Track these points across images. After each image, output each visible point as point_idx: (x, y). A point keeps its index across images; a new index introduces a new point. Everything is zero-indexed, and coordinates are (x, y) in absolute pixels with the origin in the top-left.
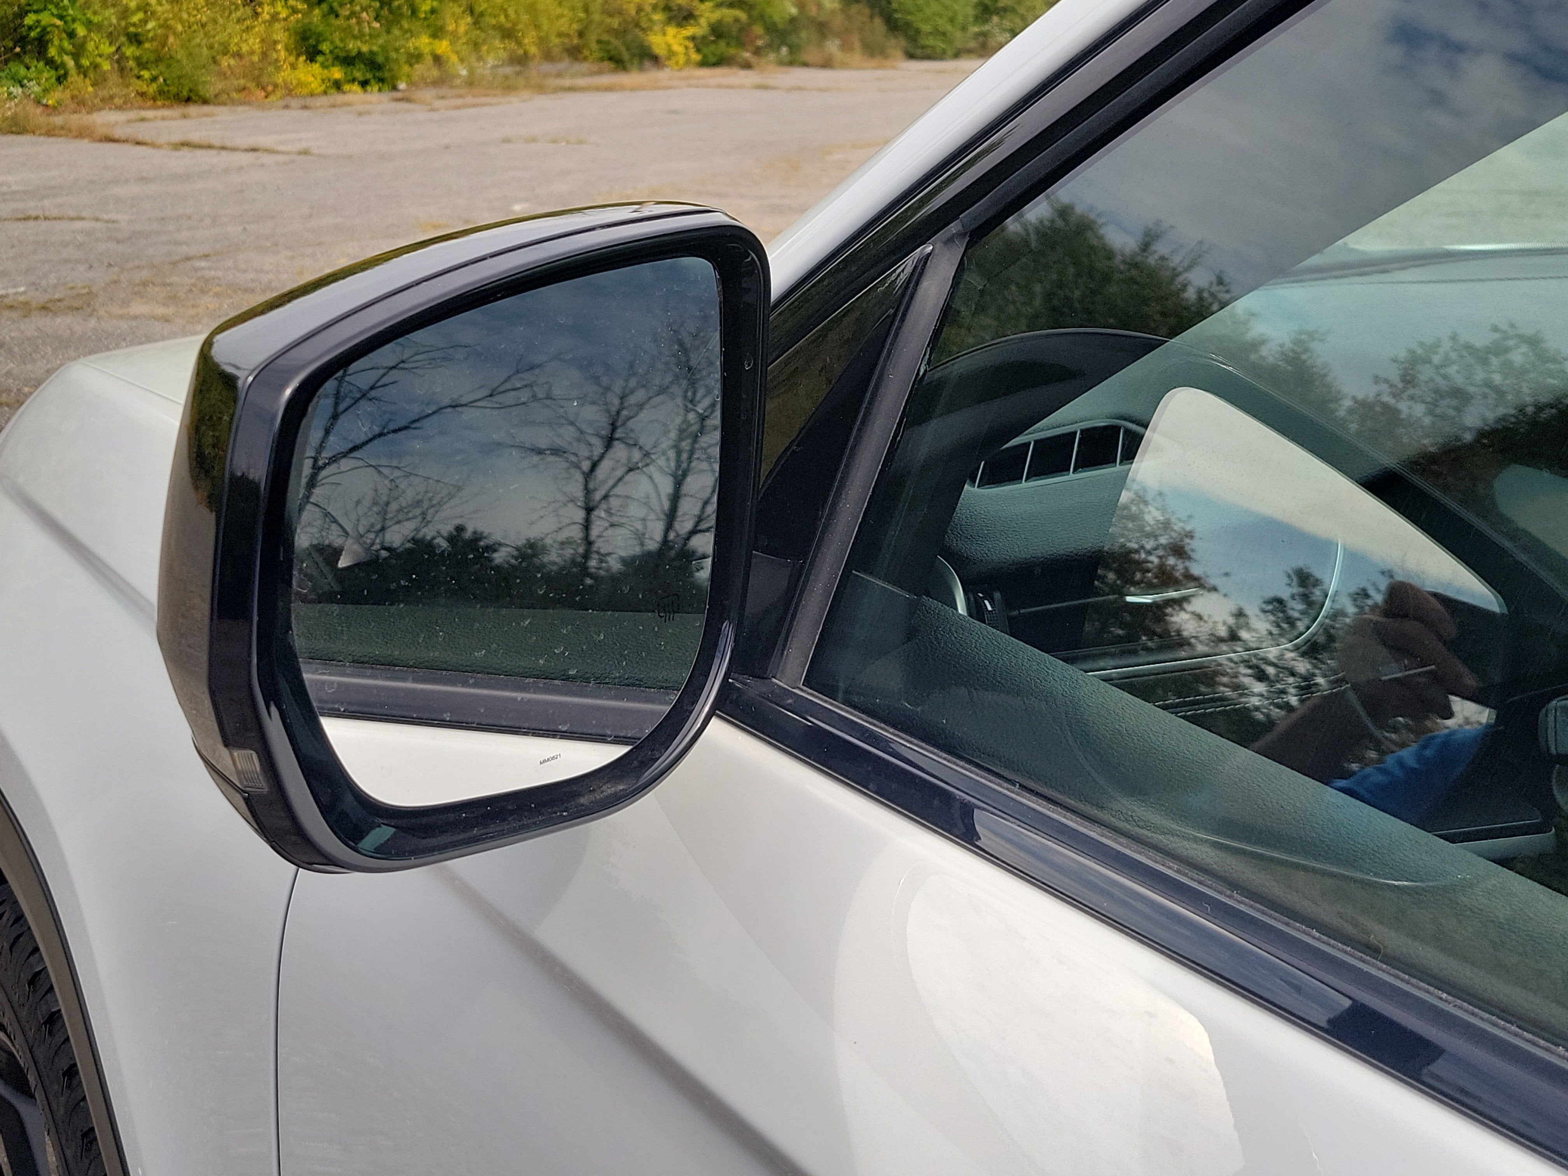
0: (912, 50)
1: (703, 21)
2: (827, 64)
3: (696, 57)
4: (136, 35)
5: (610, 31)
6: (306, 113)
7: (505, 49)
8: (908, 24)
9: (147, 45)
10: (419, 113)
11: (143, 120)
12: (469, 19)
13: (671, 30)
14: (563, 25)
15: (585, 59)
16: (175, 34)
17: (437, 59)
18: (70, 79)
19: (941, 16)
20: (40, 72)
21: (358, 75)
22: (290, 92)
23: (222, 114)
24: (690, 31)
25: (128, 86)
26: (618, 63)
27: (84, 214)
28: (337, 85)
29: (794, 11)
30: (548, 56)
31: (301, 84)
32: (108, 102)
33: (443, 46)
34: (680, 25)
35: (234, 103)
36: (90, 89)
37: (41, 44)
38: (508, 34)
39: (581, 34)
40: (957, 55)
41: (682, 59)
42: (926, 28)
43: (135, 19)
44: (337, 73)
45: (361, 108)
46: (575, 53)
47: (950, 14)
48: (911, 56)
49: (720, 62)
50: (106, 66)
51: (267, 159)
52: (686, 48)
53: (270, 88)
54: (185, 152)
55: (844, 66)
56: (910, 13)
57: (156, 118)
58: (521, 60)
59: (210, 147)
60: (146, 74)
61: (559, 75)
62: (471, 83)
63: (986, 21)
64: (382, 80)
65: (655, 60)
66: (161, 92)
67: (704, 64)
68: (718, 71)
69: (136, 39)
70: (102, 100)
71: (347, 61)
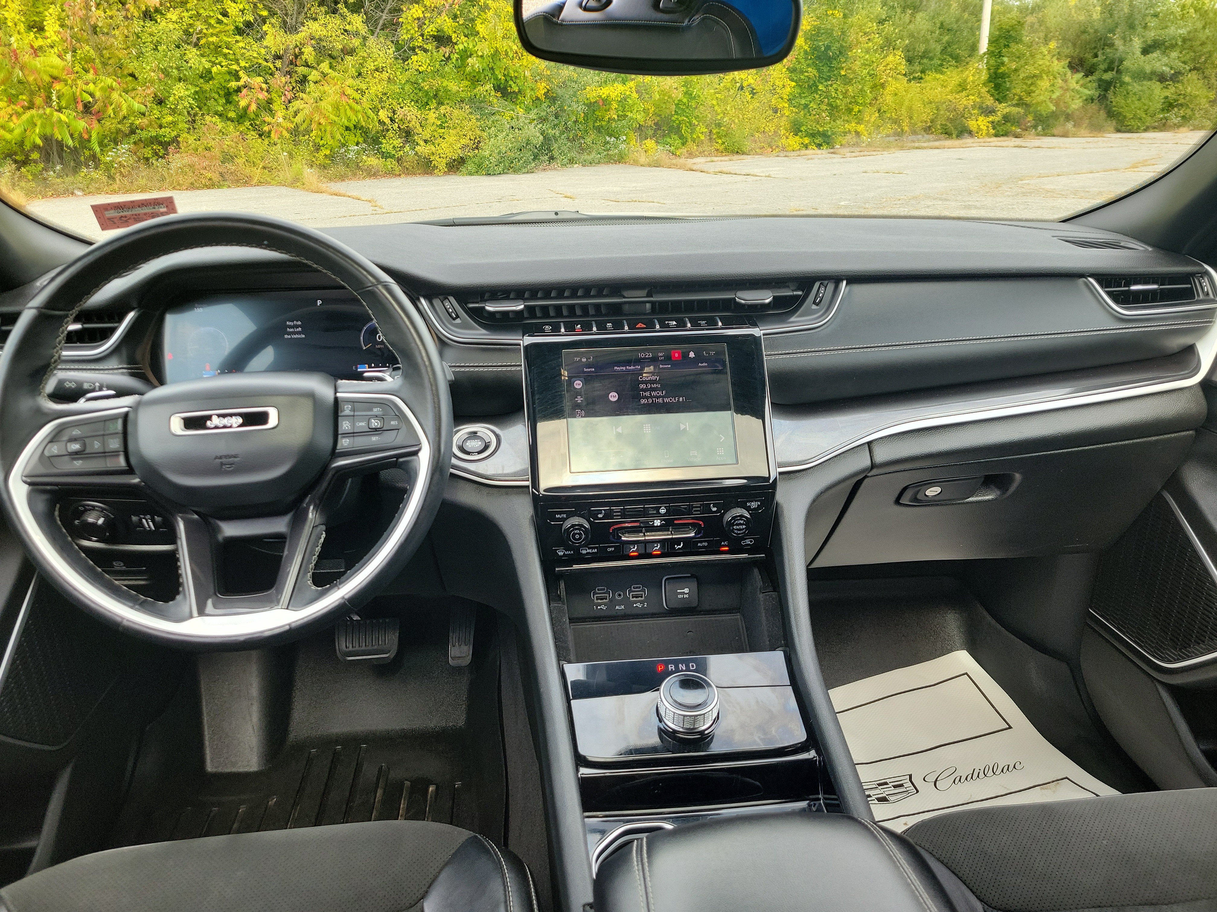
0: (1119, 127)
1: (999, 113)
2: (1065, 135)
3: (992, 131)
4: (719, 123)
5: (948, 119)
6: (786, 158)
7: (892, 128)
8: (1120, 114)
9: (722, 128)
10: (837, 158)
11: (712, 161)
12: (877, 115)
13: (981, 118)
14: (924, 117)
15: (932, 133)
16: (734, 123)
17: (857, 133)
18: (687, 143)
19: (1140, 109)
20: (675, 140)
21: (817, 141)
22: (784, 149)
23: (747, 159)
24: (991, 119)
25: (711, 146)
26: (948, 134)
27: (655, 201)
28: (806, 147)
29: (1054, 108)
30: (914, 133)
31: (789, 145)
32: (702, 154)
33: (861, 128)
34: (987, 116)
35: (757, 154)
36: (695, 147)
37: (679, 128)
38: (896, 122)
39: (932, 121)
40: (1146, 130)
41: (984, 132)
42: (1128, 115)
43: (719, 117)
44: (807, 141)
45: (810, 157)
46: (928, 130)
47: (1146, 107)
48: (1118, 131)
49: (1006, 134)
50: (702, 138)
51: (750, 178)
52: (988, 127)
53: (774, 147)
54: (719, 175)
55: (1074, 136)
56: (1122, 107)
57: (718, 161)
58: (900, 134)
59: (730, 173)
60: (720, 141)
61: (918, 141)
62: (869, 145)
63: (1168, 111)
64: (828, 144)
65: (970, 133)
66: (726, 149)
67: (996, 135)
68: (1002, 138)
69: (719, 125)
70: (700, 153)
71: (813, 135)
